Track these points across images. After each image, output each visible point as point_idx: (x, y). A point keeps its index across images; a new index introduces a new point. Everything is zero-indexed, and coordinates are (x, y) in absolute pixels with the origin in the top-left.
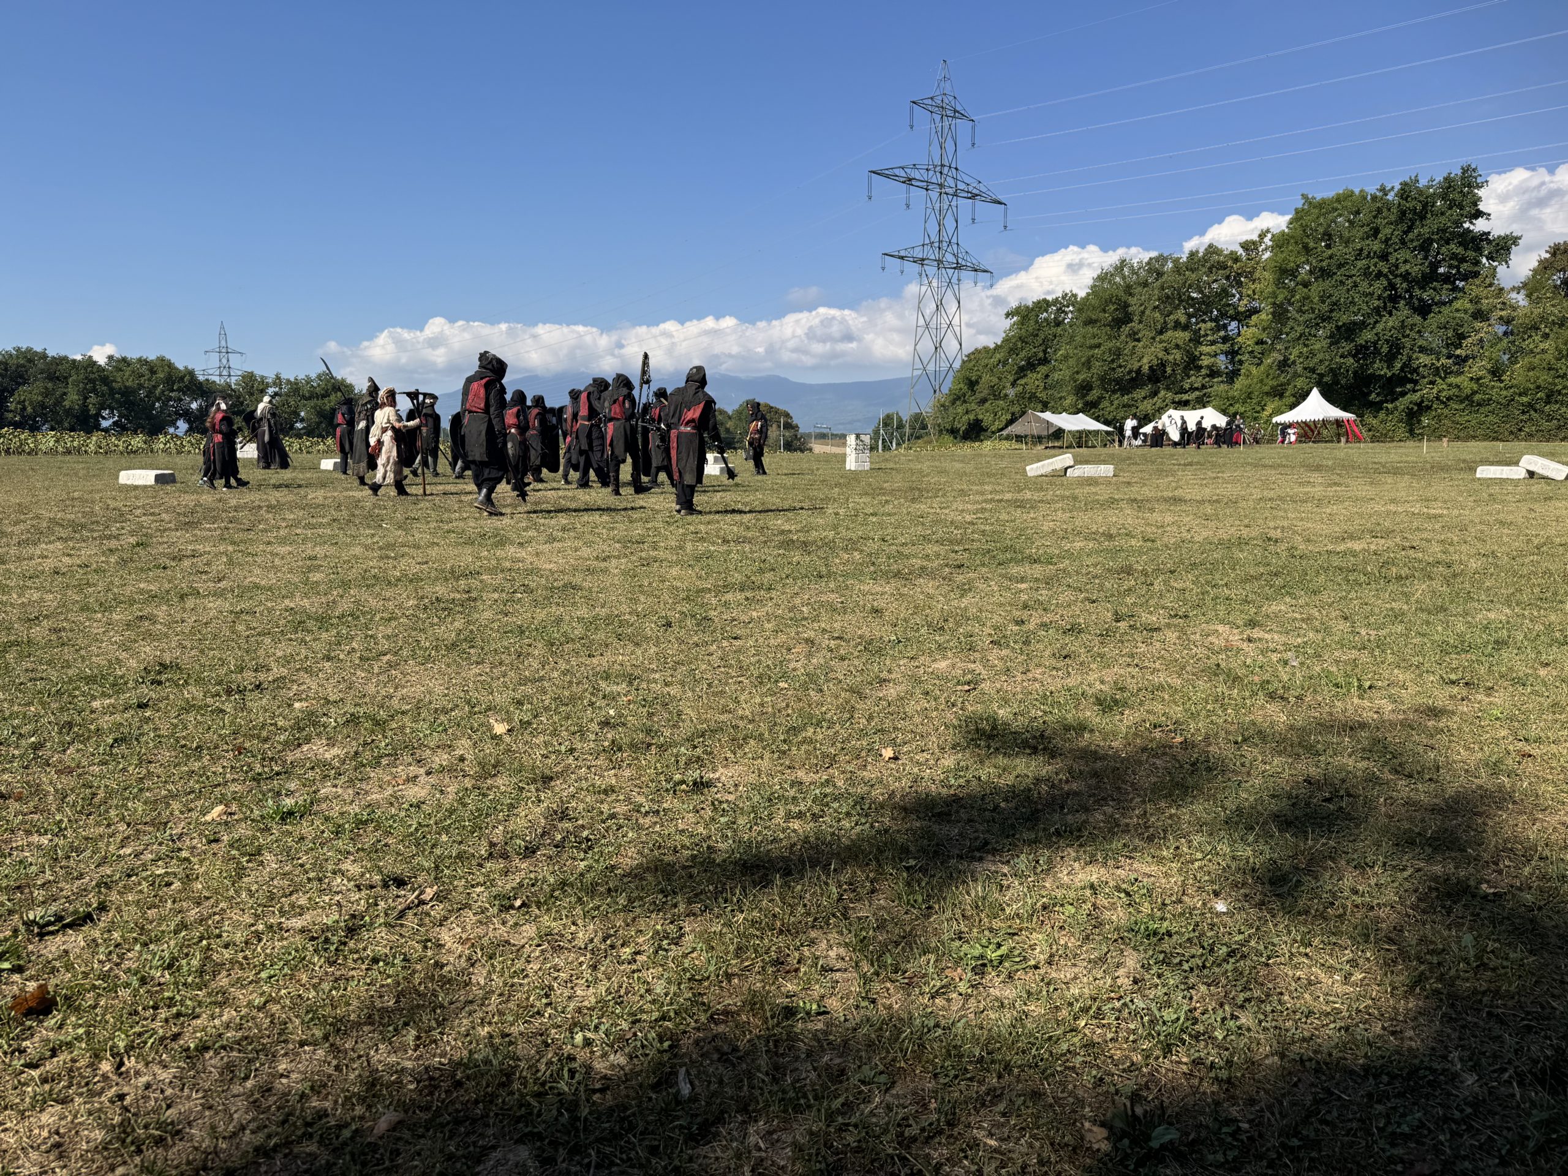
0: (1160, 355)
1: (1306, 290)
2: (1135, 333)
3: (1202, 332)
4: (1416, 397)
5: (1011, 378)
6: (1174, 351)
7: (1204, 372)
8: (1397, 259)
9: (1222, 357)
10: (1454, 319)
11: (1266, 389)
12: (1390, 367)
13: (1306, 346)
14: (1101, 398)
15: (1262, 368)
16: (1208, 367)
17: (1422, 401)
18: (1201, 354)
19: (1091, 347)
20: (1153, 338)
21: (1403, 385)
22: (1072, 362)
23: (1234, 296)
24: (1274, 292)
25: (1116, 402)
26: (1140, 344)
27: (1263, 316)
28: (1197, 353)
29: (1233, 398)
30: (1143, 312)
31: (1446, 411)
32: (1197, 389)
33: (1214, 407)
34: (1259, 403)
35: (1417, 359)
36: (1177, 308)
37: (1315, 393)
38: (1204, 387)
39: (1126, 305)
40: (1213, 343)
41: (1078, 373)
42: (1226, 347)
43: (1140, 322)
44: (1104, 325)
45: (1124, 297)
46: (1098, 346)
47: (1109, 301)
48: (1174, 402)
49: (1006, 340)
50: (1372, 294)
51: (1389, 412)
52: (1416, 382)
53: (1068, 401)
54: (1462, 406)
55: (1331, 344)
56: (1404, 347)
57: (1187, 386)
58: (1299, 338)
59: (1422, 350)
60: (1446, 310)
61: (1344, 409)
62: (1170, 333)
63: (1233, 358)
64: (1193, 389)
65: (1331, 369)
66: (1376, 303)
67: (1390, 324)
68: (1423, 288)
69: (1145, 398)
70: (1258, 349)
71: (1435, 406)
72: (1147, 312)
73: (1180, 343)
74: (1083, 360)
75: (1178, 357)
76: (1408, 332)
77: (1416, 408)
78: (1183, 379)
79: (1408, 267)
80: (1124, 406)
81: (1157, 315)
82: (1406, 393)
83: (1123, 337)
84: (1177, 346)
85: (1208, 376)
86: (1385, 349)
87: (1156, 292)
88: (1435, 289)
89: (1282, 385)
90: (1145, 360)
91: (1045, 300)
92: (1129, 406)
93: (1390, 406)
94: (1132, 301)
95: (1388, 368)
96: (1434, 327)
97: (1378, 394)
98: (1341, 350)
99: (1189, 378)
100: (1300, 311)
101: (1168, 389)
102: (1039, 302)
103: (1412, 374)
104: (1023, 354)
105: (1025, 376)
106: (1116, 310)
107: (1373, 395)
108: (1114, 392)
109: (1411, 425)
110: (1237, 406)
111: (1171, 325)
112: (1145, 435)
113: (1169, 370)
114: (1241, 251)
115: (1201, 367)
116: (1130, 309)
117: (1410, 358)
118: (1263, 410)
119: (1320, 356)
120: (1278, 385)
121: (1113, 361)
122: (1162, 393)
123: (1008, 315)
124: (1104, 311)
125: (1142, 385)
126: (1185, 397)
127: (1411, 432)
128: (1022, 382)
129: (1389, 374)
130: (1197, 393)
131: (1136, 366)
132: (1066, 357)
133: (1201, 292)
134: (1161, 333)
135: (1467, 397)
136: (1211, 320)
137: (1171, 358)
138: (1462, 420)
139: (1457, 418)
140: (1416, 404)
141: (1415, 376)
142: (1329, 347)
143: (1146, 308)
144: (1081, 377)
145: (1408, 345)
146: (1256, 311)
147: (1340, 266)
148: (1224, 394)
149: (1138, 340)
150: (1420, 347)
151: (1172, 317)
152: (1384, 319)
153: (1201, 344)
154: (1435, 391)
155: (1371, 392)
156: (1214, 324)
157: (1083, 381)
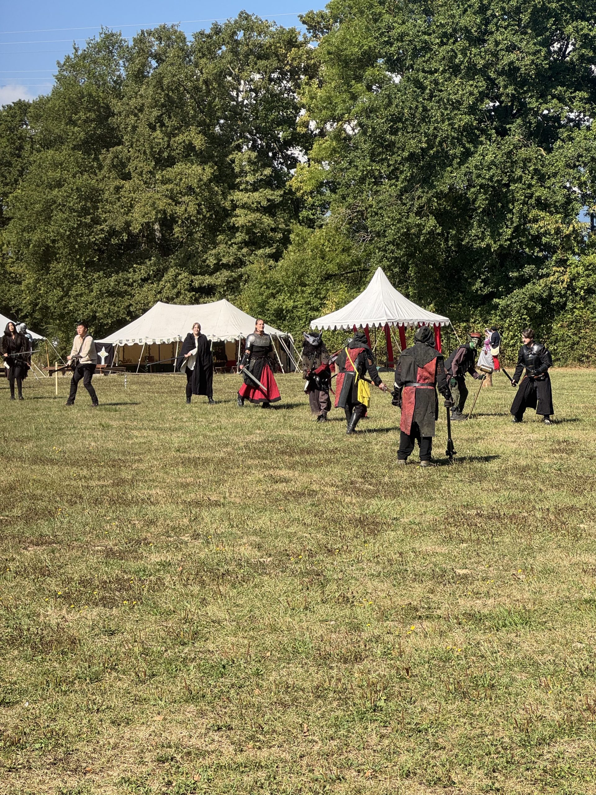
0: (163, 205)
2: (123, 165)
4: (540, 287)
6: (186, 198)
7: (240, 237)
11: (330, 268)
12: (496, 235)
17: (551, 297)
18: (234, 207)
20: (151, 174)
21: (518, 266)
26: (127, 185)
28: (228, 205)
29: (275, 283)
30: (134, 128)
31: (586, 313)
32: (227, 266)
34: (315, 293)
35: (536, 220)
37: (379, 274)
38: (238, 263)
39: (109, 114)
40: (255, 187)
43: (131, 145)
44: (74, 148)
45: (106, 99)
46: (59, 185)
48: (192, 289)
50: (460, 104)
51: (503, 313)
52: (539, 262)
56: (513, 201)
57: (212, 261)
58: (362, 180)
59: (542, 205)
62: (179, 167)
64: (218, 267)
66: (467, 118)
67: (489, 158)
68: (542, 96)
69: (144, 280)
71: (570, 305)
73: (194, 183)
75: (192, 209)
76: (519, 172)
78: (205, 248)
79: (513, 57)
81: (157, 133)
83: (103, 170)
84: (190, 190)
85: (246, 244)
86: (481, 202)
88: (561, 99)
90: (136, 213)
92: (121, 294)
93: (504, 302)
95: (492, 237)
96: (561, 164)
97: (486, 282)
99: (215, 245)
101: (182, 265)
103: (532, 248)
106: (90, 120)
107: (478, 284)
115: (234, 229)
116: (115, 121)
117: (523, 217)
121: (84, 211)
122: (172, 272)
125: (143, 257)
126: (208, 280)
129: (494, 247)
130: (226, 273)
131: (123, 222)
134: (164, 165)
137: (179, 210)
140: (540, 300)
145: (520, 196)
149: (127, 177)
150: (538, 199)
151: (180, 138)
152: (481, 148)
153: (234, 187)
155: (475, 278)
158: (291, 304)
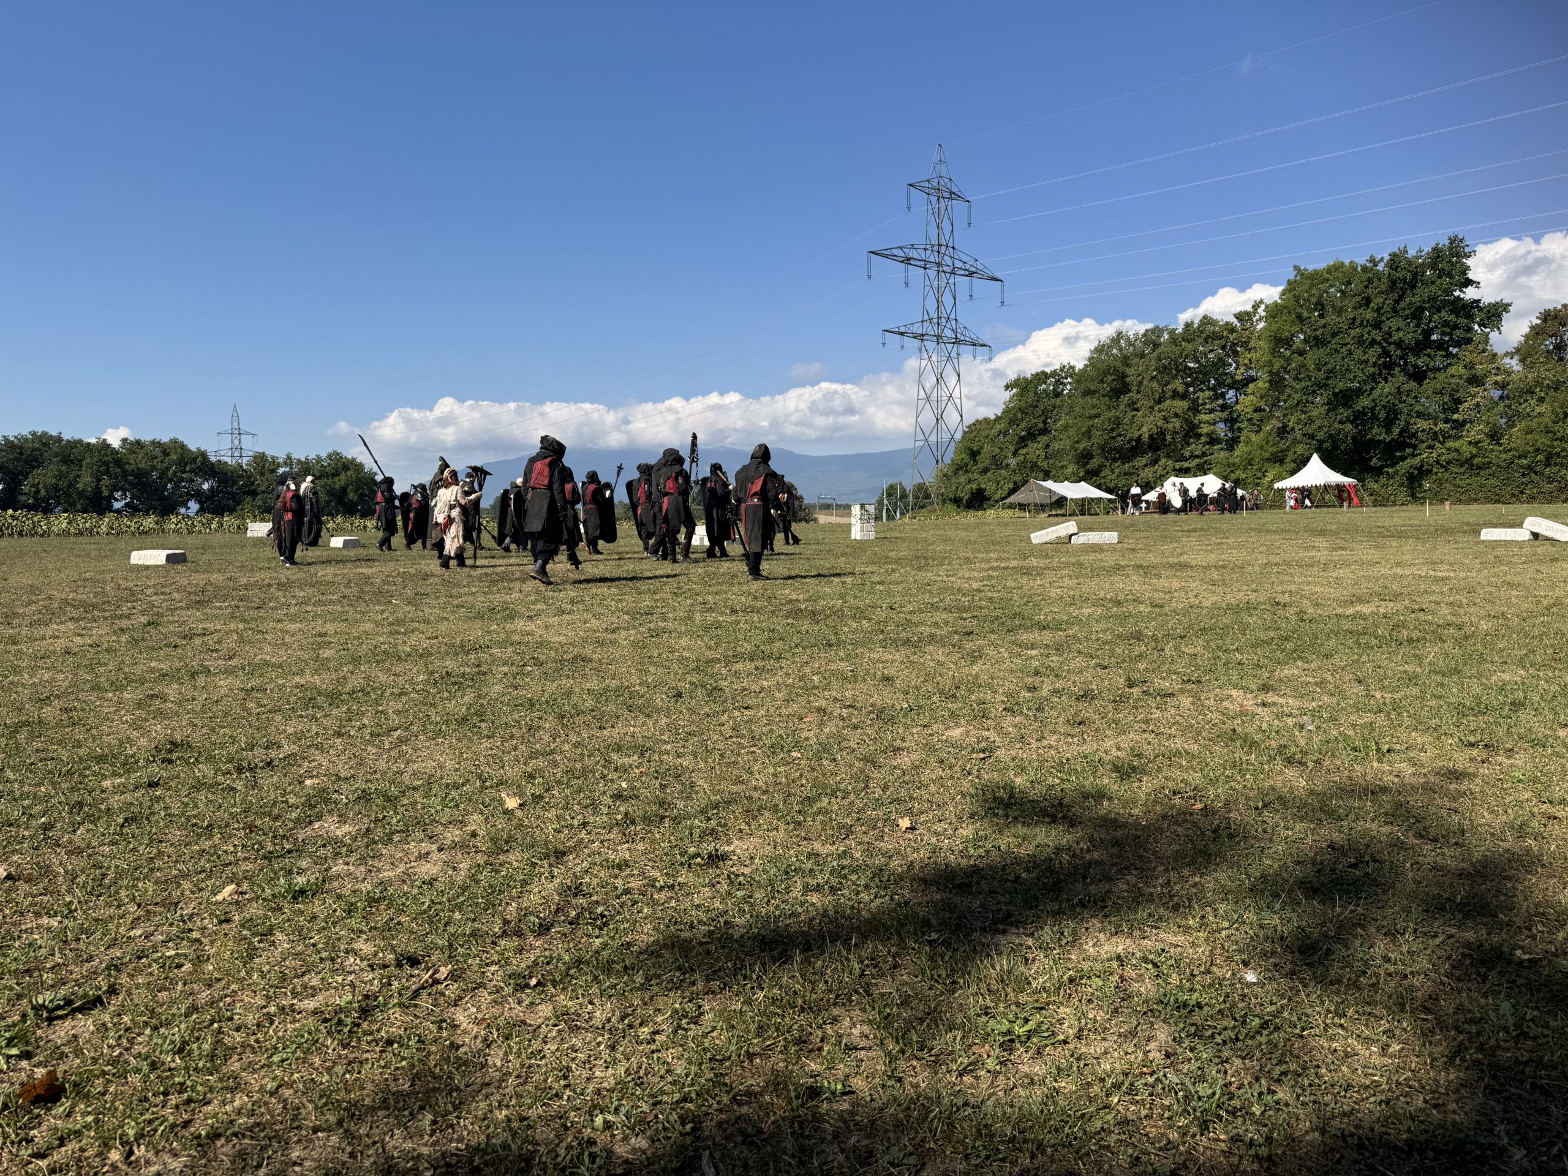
0: (1160, 424)
1: (1301, 359)
2: (1134, 403)
3: (1200, 401)
4: (1416, 461)
5: (1012, 449)
6: (1173, 420)
7: (1203, 439)
8: (1390, 328)
9: (1221, 425)
10: (1450, 384)
11: (1267, 455)
12: (1388, 432)
13: (1305, 413)
14: (1101, 467)
15: (1261, 434)
16: (1208, 435)
17: (1422, 466)
18: (1200, 423)
19: (1091, 417)
20: (1152, 408)
21: (1402, 449)
22: (1072, 432)
23: (1231, 365)
24: (1270, 361)
25: (1117, 471)
26: (1139, 414)
27: (1260, 384)
28: (1196, 422)
29: (1234, 465)
30: (1141, 383)
31: (1446, 475)
32: (1197, 457)
33: (1215, 474)
34: (1260, 469)
35: (1415, 424)
36: (1174, 378)
37: (1315, 458)
38: (1204, 454)
39: (1124, 376)
40: (1211, 411)
41: (1078, 442)
42: (1225, 415)
43: (1138, 392)
44: (1103, 396)
45: (1121, 368)
46: (1098, 416)
47: (1107, 372)
48: (1174, 470)
49: (1005, 412)
50: (1366, 362)
51: (1390, 477)
52: (1415, 447)
53: (1070, 470)
54: (1462, 470)
55: (1329, 411)
56: (1401, 413)
57: (1187, 454)
58: (1297, 405)
59: (1419, 415)
60: (1441, 376)
61: (1345, 474)
62: (1168, 402)
63: (1232, 425)
64: (1193, 457)
65: (1331, 436)
66: (1372, 370)
67: (1387, 390)
68: (1417, 355)
69: (1146, 466)
70: (1256, 416)
71: (1435, 470)
72: (1145, 382)
73: (1179, 412)
74: (1083, 430)
75: (1177, 425)
76: (1404, 398)
77: (1416, 472)
78: (1183, 448)
79: (1401, 334)
80: (1125, 474)
81: (1155, 385)
82: (1406, 458)
83: (1122, 407)
84: (1176, 415)
85: (1208, 443)
86: (1382, 415)
87: (1153, 362)
88: (1429, 356)
89: (1281, 451)
90: (1144, 429)
91: (1043, 372)
92: (1131, 474)
93: (1390, 470)
94: (1130, 371)
95: (1386, 433)
96: (1430, 392)
97: (1379, 459)
98: (1339, 417)
99: (1189, 445)
100: (1296, 379)
101: (1168, 456)
102: (1037, 374)
103: (1411, 439)
104: (1023, 425)
105: (1026, 446)
106: (1114, 380)
107: (1374, 460)
108: (1115, 460)
109: (1412, 489)
110: (1238, 472)
111: (1169, 394)
112: (1147, 502)
113: (1168, 438)
114: (1236, 322)
115: (1201, 435)
116: (1128, 380)
117: (1408, 423)
118: (1265, 476)
119: (1318, 423)
120: (1278, 452)
121: (1112, 430)
122: (1163, 461)
123: (1007, 387)
124: (1102, 382)
125: (1143, 453)
126: (1186, 465)
127: (1413, 495)
128: (1023, 451)
129: (1388, 439)
130: (1198, 460)
131: (1136, 435)
132: (1066, 427)
133: (1197, 362)
134: (1159, 402)
135: (1467, 461)
136: (1209, 389)
137: (1170, 426)
138: (1463, 483)
139: (1458, 481)
140: (1416, 468)
141: (1413, 441)
142: (1327, 414)
143: (1143, 378)
144: (1081, 446)
145: (1405, 411)
146: (1253, 379)
147: (1334, 335)
148: (1224, 461)
149: (1137, 410)
150: (1417, 412)
151: (1170, 387)
152: (1380, 386)
153: (1199, 412)
154: (1434, 455)
155: (1372, 457)
156: (1212, 393)
157: (1084, 450)
158: (1244, 476)
